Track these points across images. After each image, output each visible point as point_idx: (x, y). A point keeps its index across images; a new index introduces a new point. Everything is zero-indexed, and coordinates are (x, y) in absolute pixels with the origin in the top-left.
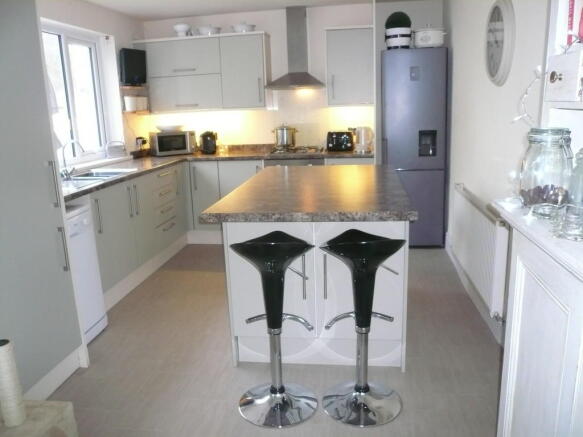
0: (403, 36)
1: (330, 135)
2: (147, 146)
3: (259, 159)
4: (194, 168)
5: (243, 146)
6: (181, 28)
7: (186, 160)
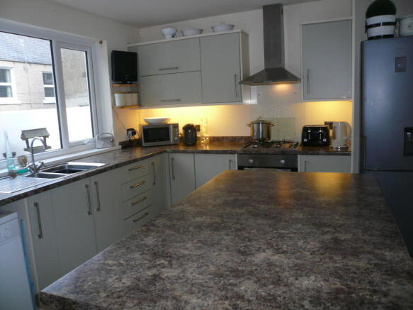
0: (385, 24)
1: (305, 129)
2: (137, 136)
3: (232, 152)
4: (173, 159)
5: (223, 138)
6: (168, 31)
7: (165, 152)
